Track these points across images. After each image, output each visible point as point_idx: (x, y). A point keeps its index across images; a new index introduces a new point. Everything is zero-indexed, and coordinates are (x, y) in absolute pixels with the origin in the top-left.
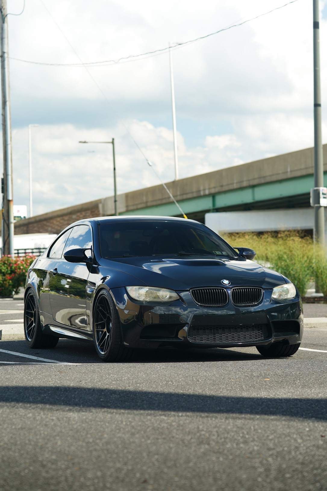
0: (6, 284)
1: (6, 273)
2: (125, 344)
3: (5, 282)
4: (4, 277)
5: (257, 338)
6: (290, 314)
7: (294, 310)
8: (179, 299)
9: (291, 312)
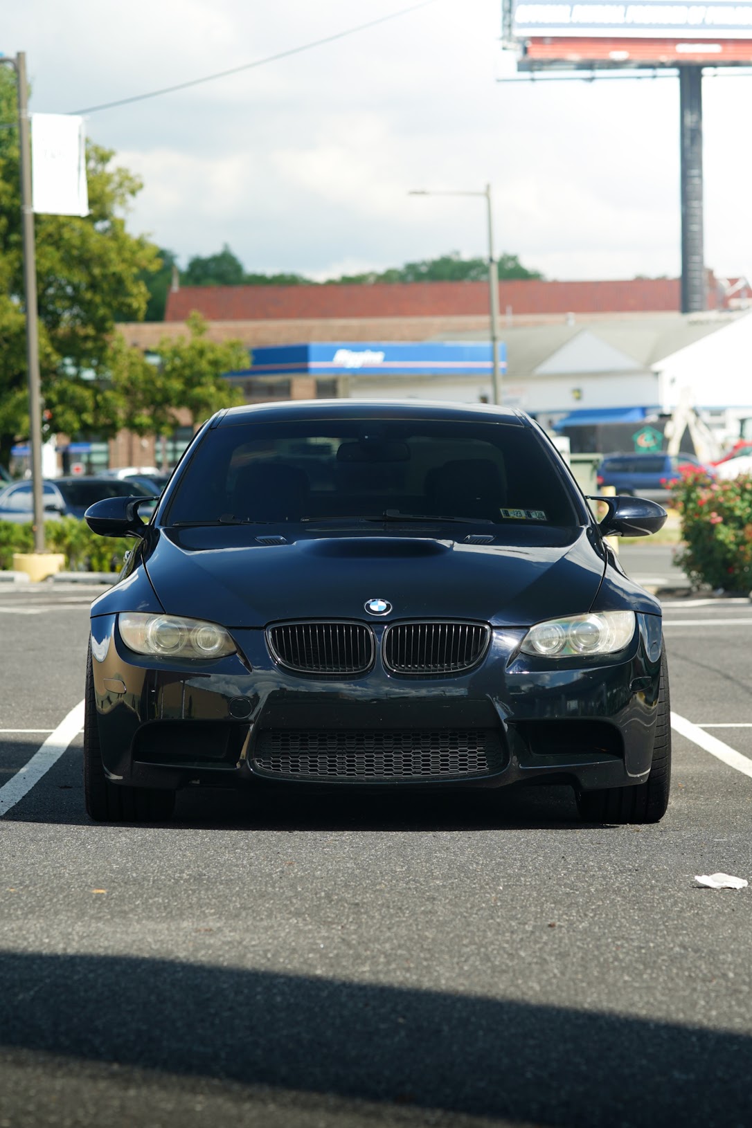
0: (744, 553)
1: (748, 518)
2: (114, 777)
3: (742, 548)
4: (741, 533)
5: (466, 769)
6: (605, 701)
7: (615, 691)
8: (236, 652)
9: (609, 694)
